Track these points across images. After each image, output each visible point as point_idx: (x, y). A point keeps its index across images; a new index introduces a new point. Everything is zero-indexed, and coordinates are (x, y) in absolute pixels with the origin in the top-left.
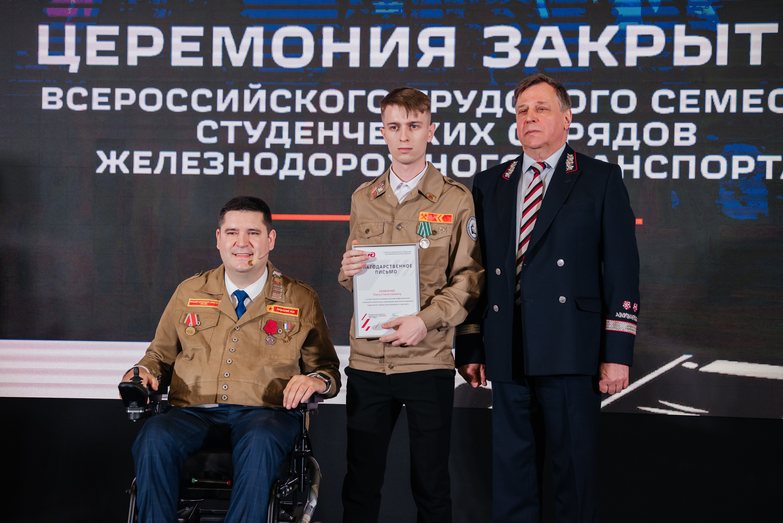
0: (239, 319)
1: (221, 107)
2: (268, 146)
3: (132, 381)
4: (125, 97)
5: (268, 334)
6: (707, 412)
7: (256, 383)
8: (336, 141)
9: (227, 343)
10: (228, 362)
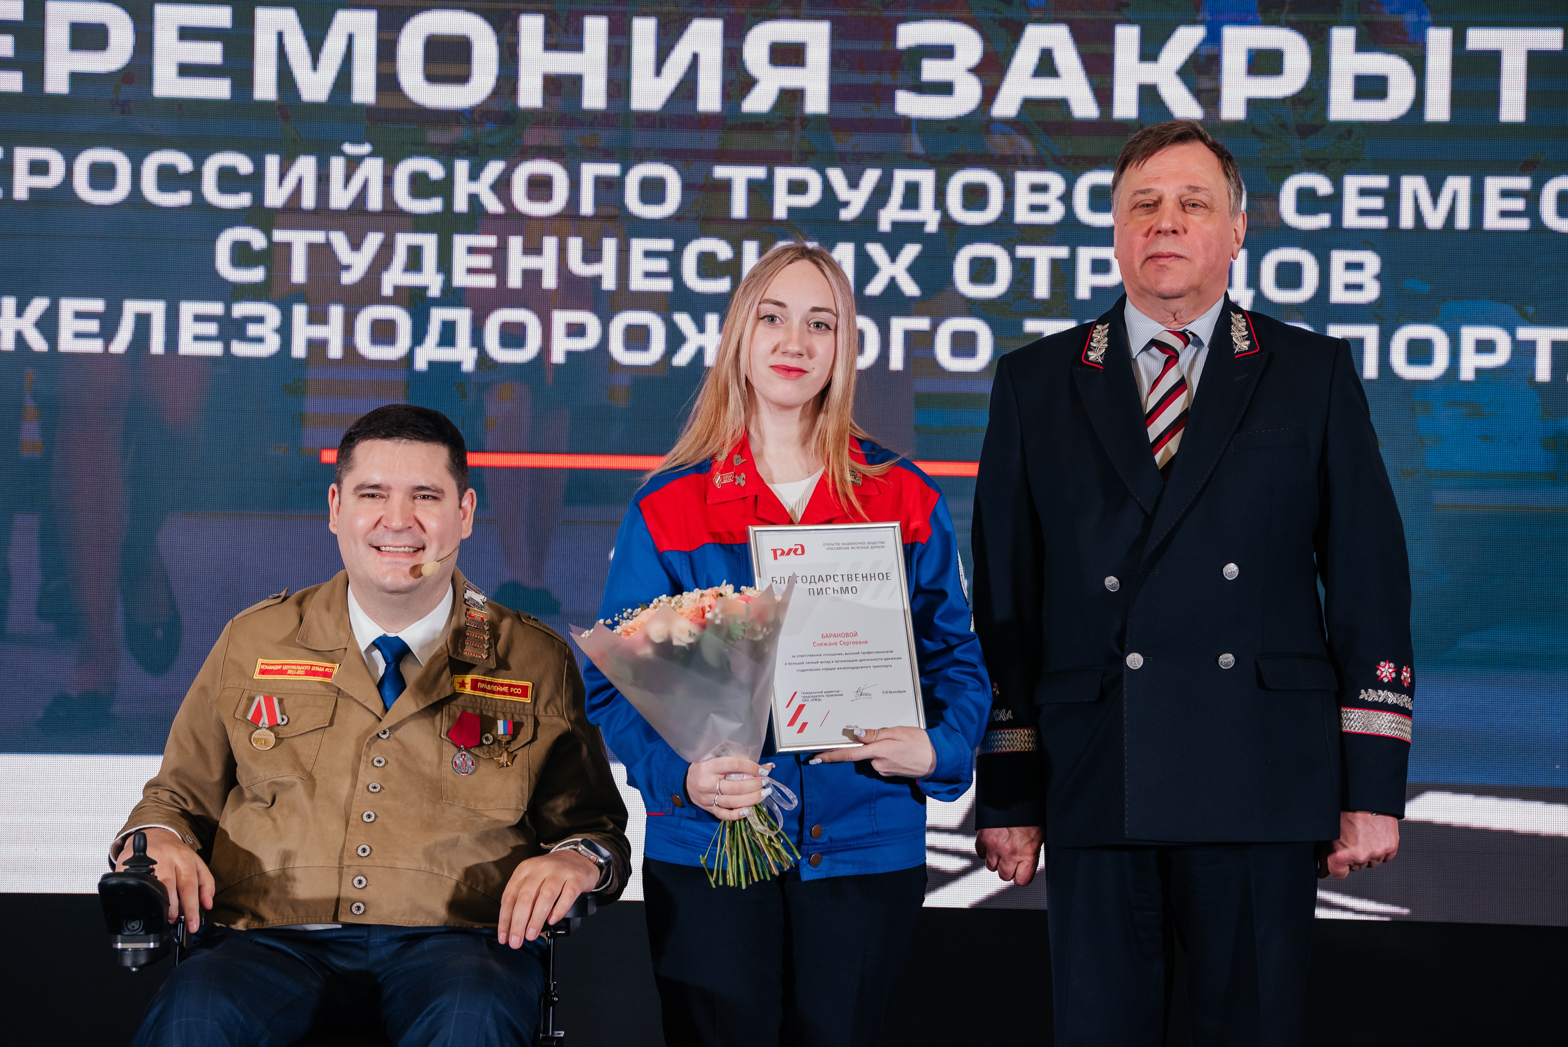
0: (386, 709)
1: (275, 196)
2: (387, 290)
3: (127, 867)
4: (39, 168)
5: (460, 748)
7: (436, 871)
8: (550, 281)
9: (361, 772)
10: (365, 819)
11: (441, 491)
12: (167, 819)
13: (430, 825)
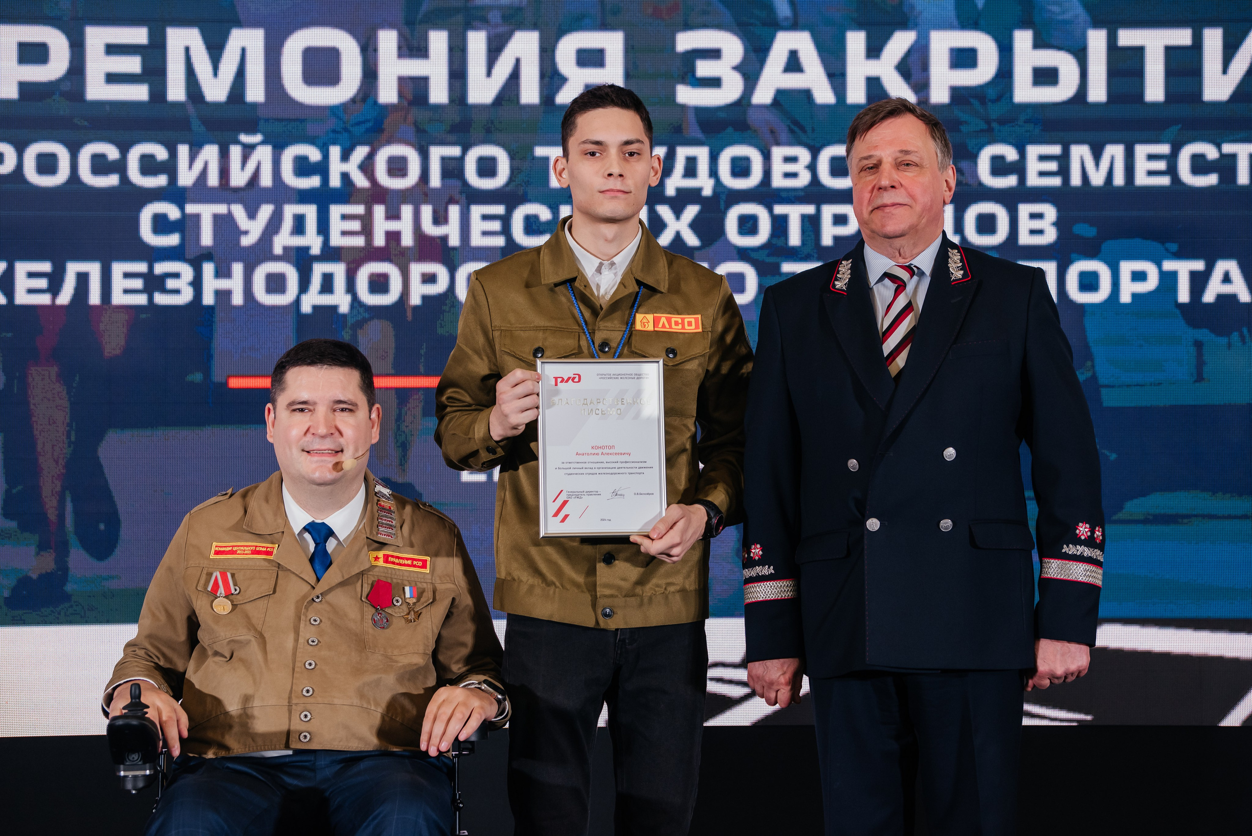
0: (318, 580)
3: (126, 711)
5: (377, 609)
6: (1089, 718)
7: (365, 706)
9: (302, 629)
10: (307, 666)
11: (355, 405)
12: (145, 673)
13: (358, 671)
